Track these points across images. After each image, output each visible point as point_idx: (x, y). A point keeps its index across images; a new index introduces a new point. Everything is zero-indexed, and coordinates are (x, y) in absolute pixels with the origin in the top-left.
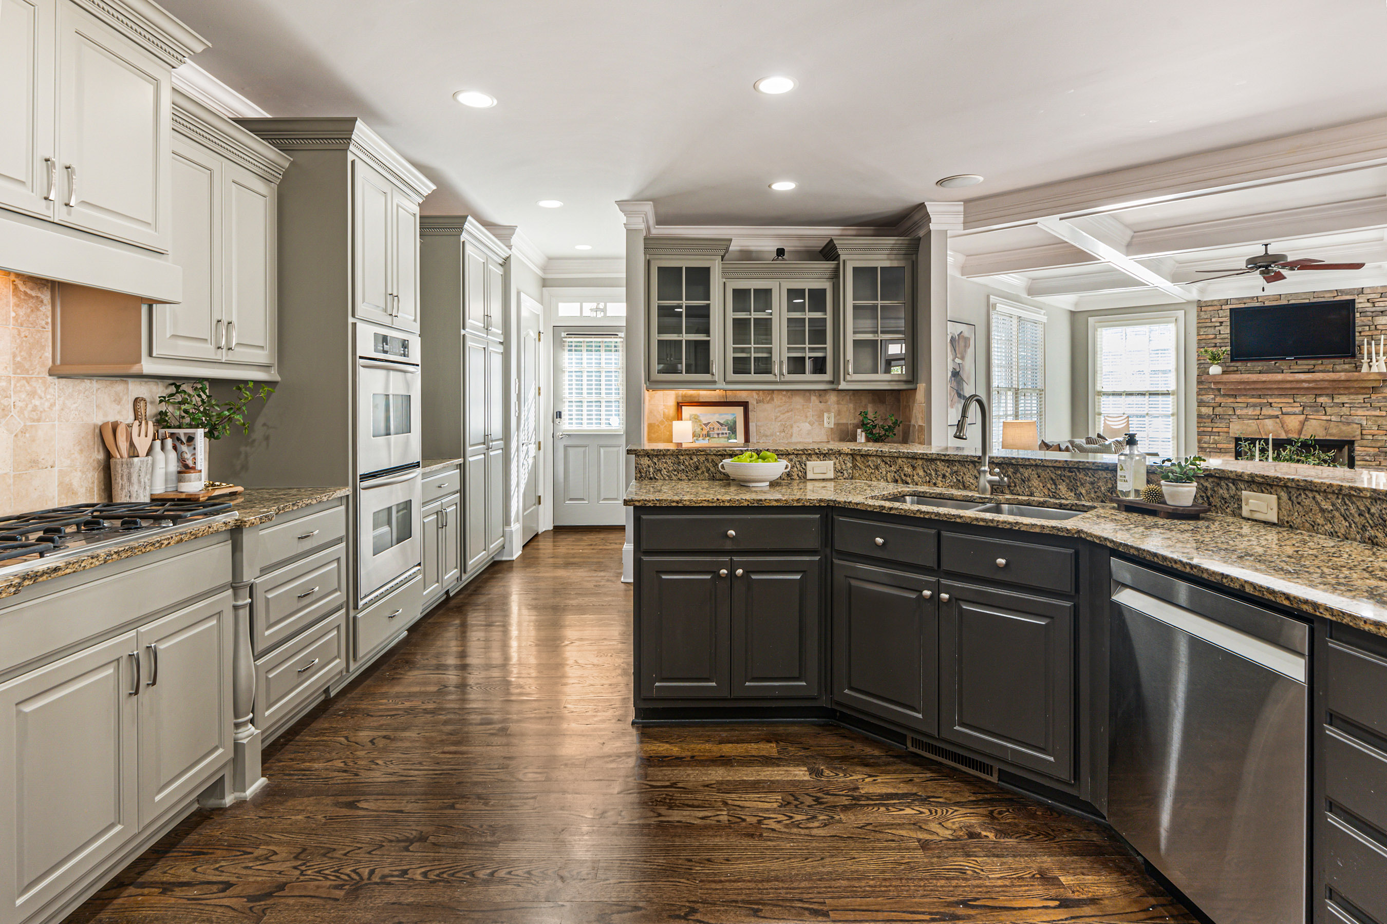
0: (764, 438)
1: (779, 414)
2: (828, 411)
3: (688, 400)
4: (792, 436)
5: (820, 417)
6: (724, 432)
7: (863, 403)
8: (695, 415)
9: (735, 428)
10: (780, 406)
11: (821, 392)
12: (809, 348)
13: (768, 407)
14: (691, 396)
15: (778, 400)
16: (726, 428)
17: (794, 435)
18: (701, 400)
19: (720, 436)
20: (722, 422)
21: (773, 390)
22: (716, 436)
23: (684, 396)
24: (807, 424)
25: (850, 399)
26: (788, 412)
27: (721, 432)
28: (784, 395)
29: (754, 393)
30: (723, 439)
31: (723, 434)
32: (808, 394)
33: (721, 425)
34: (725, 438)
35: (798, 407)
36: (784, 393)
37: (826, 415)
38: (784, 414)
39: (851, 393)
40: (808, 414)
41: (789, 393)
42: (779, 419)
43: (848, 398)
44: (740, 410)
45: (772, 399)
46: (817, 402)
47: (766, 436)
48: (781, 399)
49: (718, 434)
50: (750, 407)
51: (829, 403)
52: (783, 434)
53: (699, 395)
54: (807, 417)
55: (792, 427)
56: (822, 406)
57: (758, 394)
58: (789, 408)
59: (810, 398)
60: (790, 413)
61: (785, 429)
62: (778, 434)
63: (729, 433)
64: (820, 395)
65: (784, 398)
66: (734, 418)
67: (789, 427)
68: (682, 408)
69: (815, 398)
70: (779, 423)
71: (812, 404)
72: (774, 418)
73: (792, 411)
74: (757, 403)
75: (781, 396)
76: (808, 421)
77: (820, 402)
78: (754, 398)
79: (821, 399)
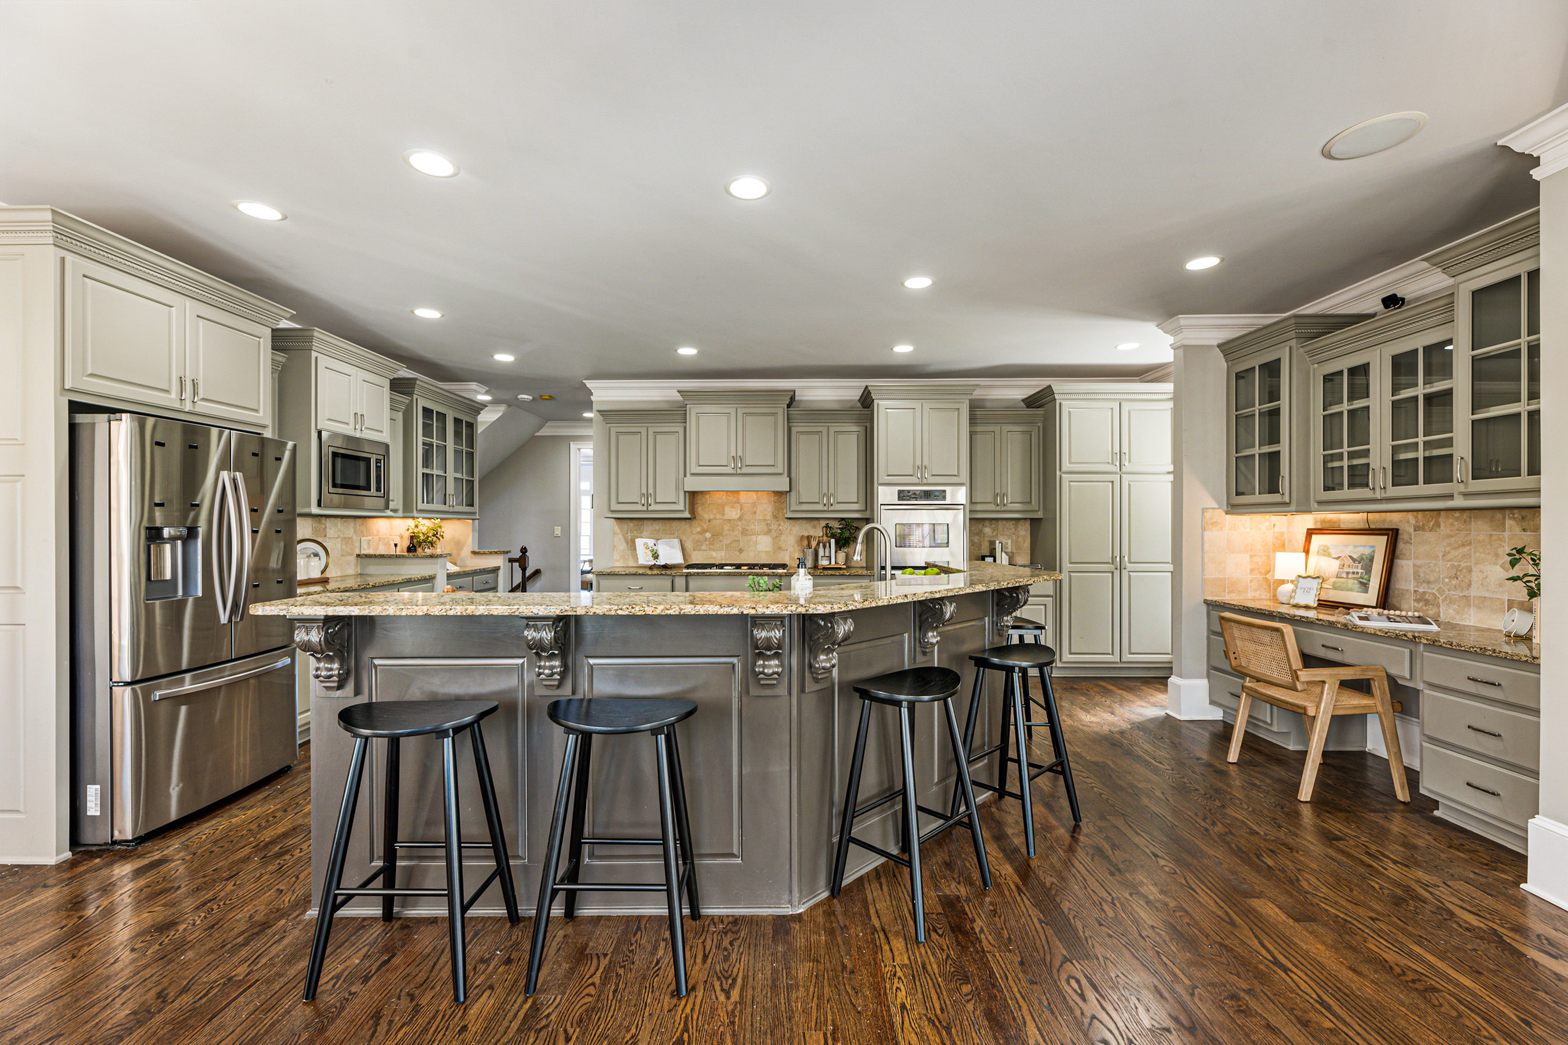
0: (1425, 585)
1: (1448, 549)
3: (1326, 526)
4: (1469, 585)
6: (1356, 570)
8: (1325, 546)
9: (1371, 566)
10: (1449, 536)
11: (1524, 512)
12: (1425, 443)
13: (1428, 535)
14: (1330, 521)
15: (1447, 525)
16: (1360, 565)
17: (1474, 584)
18: (1343, 526)
19: (1350, 576)
20: (1355, 556)
23: (1323, 521)
26: (1463, 545)
27: (1351, 570)
28: (1457, 519)
29: (1410, 516)
30: (1351, 581)
31: (1354, 573)
32: (1499, 515)
33: (1354, 560)
34: (1354, 579)
35: (1481, 538)
36: (1457, 514)
38: (1456, 548)
40: (1500, 551)
41: (1466, 515)
42: (1450, 557)
44: (1381, 542)
45: (1438, 525)
46: (1517, 530)
47: (1429, 582)
48: (1452, 525)
49: (1348, 573)
50: (1403, 536)
52: (1454, 582)
53: (1339, 520)
54: (1497, 555)
55: (1470, 571)
57: (1416, 517)
58: (1466, 539)
59: (1504, 524)
60: (1468, 548)
61: (1459, 573)
62: (1447, 580)
63: (1362, 573)
64: (1523, 518)
65: (1456, 523)
66: (1374, 551)
67: (1464, 570)
68: (1313, 536)
69: (1512, 522)
70: (1449, 563)
71: (1506, 534)
72: (1441, 555)
73: (1470, 544)
74: (1412, 530)
75: (1451, 521)
76: (1501, 562)
77: (1524, 530)
78: (1408, 522)
79: (1525, 524)
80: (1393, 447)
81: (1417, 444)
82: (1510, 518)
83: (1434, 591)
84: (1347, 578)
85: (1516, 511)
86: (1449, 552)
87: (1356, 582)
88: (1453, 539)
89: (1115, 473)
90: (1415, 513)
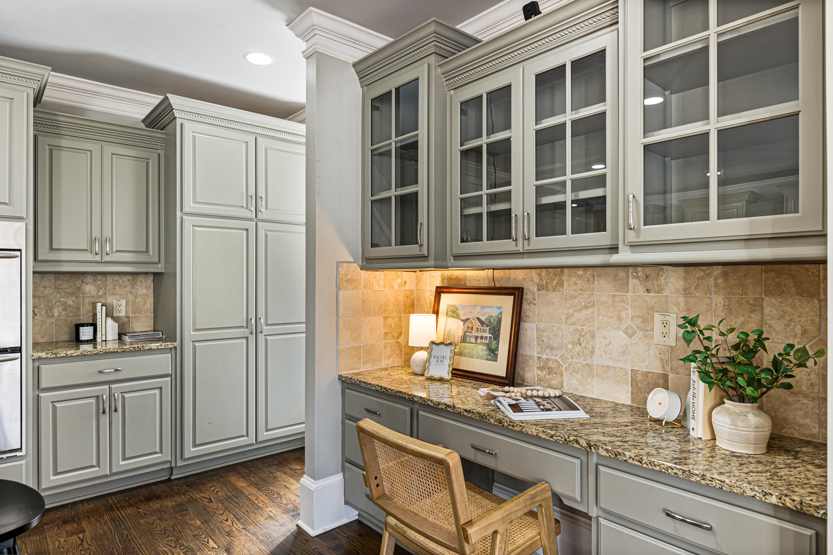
0: (548, 351)
1: (571, 311)
2: (665, 311)
3: (453, 283)
4: (593, 352)
5: (647, 320)
6: (484, 335)
7: (751, 296)
8: (454, 306)
9: (499, 330)
10: (573, 297)
11: (648, 271)
12: (573, 181)
13: (554, 296)
15: (570, 285)
16: (488, 329)
17: (597, 352)
18: (469, 284)
19: (479, 341)
20: (483, 319)
21: (562, 267)
22: (473, 340)
23: (450, 279)
24: (621, 333)
25: (716, 285)
26: (586, 307)
27: (479, 335)
28: (580, 277)
29: (534, 272)
30: (479, 347)
31: (482, 338)
33: (482, 323)
34: (483, 344)
35: (604, 299)
36: (580, 272)
37: (658, 318)
38: (580, 311)
39: (718, 271)
40: (623, 314)
41: (589, 272)
42: (572, 320)
43: (712, 281)
44: (508, 301)
45: (561, 284)
46: (641, 290)
47: (552, 348)
48: (575, 284)
49: (476, 338)
50: (527, 296)
51: (666, 293)
52: (577, 348)
54: (620, 319)
55: (593, 337)
56: (651, 298)
57: (540, 275)
58: (589, 300)
59: (628, 283)
60: (591, 310)
61: (582, 339)
62: (570, 346)
63: (490, 338)
64: (647, 277)
65: (579, 282)
66: (501, 313)
67: (587, 336)
68: (442, 295)
69: (636, 282)
70: (572, 327)
71: (630, 294)
72: (564, 318)
73: (593, 306)
74: (535, 290)
75: (574, 279)
76: (624, 327)
77: (648, 291)
78: (532, 280)
79: (649, 285)
80: (537, 187)
81: (564, 183)
82: (634, 277)
83: (557, 358)
84: (476, 343)
85: (640, 269)
86: (572, 315)
87: (485, 348)
88: (576, 301)
89: (251, 220)
90: (538, 271)
